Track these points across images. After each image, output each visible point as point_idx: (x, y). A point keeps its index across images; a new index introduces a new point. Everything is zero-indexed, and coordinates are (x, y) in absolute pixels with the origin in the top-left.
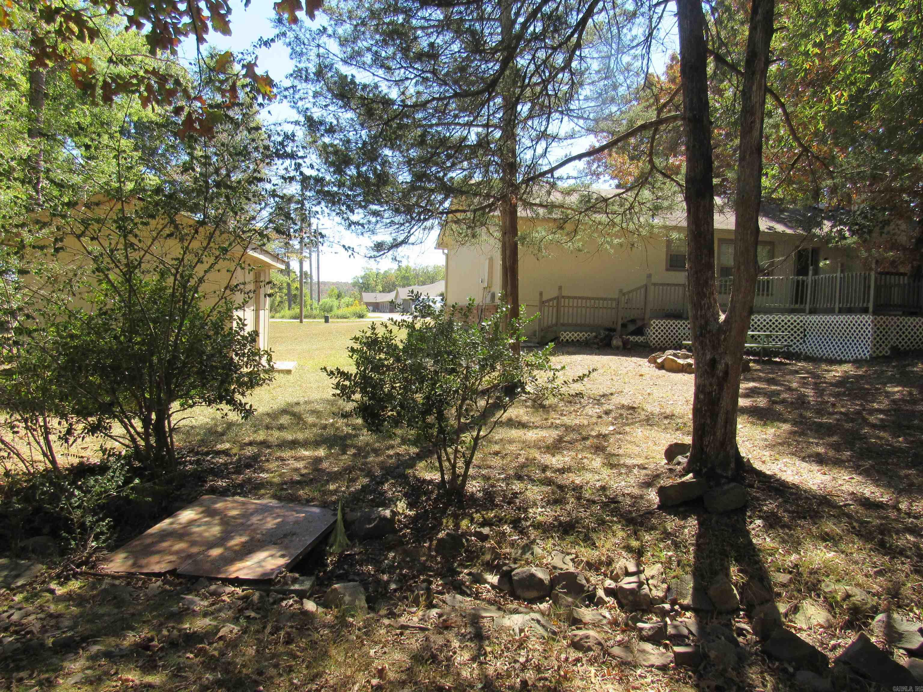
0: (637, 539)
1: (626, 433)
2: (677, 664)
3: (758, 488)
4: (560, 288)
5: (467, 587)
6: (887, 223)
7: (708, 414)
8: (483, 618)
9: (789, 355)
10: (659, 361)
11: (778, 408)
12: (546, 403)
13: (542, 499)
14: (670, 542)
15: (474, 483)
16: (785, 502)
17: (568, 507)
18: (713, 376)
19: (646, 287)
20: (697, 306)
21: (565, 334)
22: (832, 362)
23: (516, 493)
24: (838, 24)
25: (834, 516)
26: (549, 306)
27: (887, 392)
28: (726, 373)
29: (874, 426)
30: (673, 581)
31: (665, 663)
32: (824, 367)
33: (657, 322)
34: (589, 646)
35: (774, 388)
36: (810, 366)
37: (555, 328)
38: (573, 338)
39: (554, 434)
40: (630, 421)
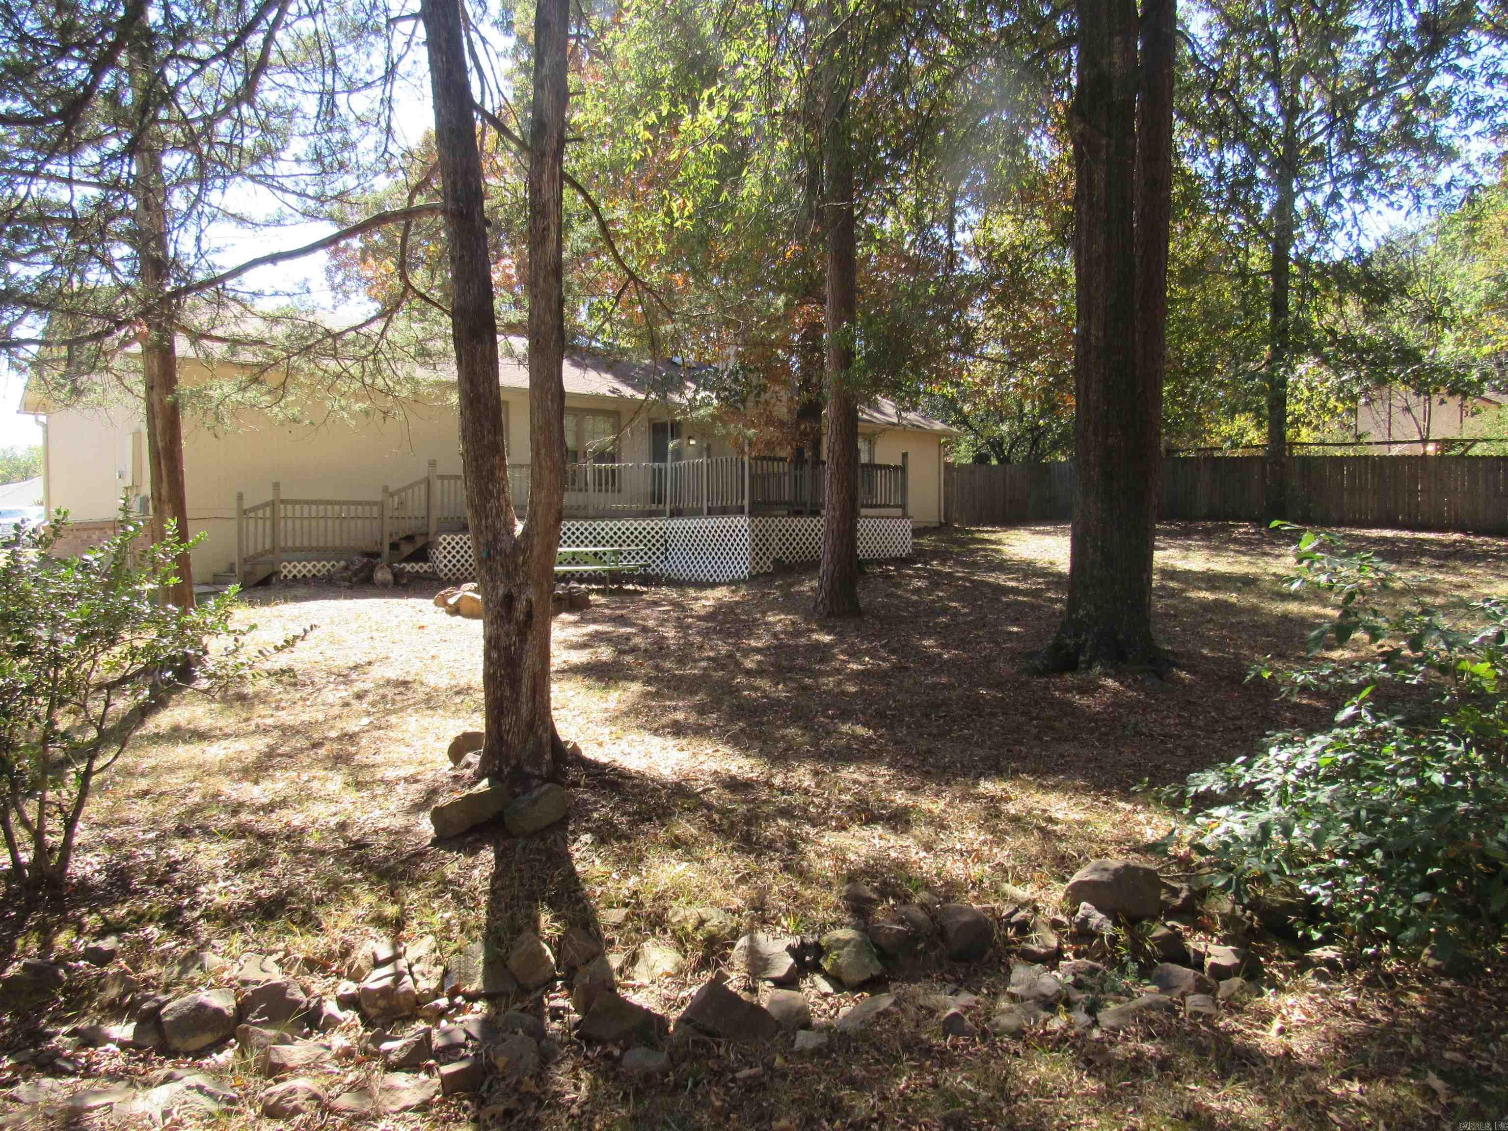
0: (394, 902)
1: (389, 727)
2: (445, 1095)
3: (586, 786)
4: (276, 486)
5: (67, 1059)
6: (763, 388)
7: (506, 681)
8: (91, 1109)
9: (647, 580)
10: (451, 601)
11: (629, 659)
12: (249, 690)
13: (226, 865)
14: (449, 896)
15: (89, 857)
16: (625, 800)
17: (275, 871)
18: (509, 622)
19: (428, 482)
20: (480, 511)
21: (290, 567)
22: (702, 585)
23: (177, 862)
24: (674, 104)
25: (689, 809)
26: (256, 519)
27: (766, 624)
28: (529, 614)
29: (748, 673)
30: (454, 958)
31: (427, 1097)
32: (692, 593)
33: (449, 539)
34: (295, 1107)
35: (623, 630)
36: (674, 594)
37: (270, 557)
38: (304, 572)
39: (261, 744)
40: (399, 705)
